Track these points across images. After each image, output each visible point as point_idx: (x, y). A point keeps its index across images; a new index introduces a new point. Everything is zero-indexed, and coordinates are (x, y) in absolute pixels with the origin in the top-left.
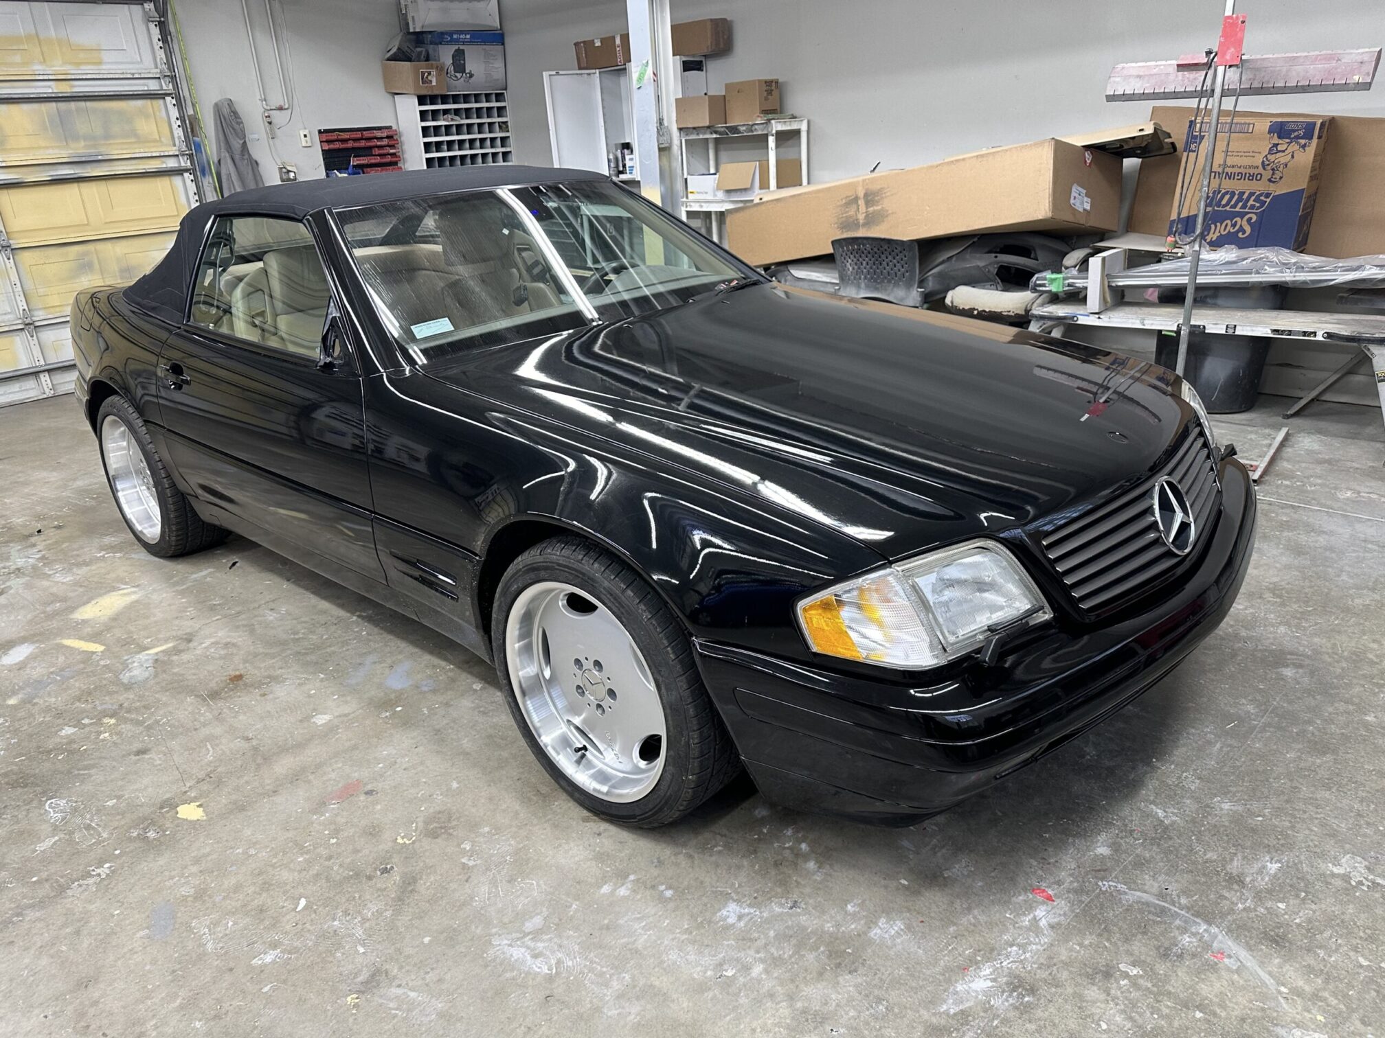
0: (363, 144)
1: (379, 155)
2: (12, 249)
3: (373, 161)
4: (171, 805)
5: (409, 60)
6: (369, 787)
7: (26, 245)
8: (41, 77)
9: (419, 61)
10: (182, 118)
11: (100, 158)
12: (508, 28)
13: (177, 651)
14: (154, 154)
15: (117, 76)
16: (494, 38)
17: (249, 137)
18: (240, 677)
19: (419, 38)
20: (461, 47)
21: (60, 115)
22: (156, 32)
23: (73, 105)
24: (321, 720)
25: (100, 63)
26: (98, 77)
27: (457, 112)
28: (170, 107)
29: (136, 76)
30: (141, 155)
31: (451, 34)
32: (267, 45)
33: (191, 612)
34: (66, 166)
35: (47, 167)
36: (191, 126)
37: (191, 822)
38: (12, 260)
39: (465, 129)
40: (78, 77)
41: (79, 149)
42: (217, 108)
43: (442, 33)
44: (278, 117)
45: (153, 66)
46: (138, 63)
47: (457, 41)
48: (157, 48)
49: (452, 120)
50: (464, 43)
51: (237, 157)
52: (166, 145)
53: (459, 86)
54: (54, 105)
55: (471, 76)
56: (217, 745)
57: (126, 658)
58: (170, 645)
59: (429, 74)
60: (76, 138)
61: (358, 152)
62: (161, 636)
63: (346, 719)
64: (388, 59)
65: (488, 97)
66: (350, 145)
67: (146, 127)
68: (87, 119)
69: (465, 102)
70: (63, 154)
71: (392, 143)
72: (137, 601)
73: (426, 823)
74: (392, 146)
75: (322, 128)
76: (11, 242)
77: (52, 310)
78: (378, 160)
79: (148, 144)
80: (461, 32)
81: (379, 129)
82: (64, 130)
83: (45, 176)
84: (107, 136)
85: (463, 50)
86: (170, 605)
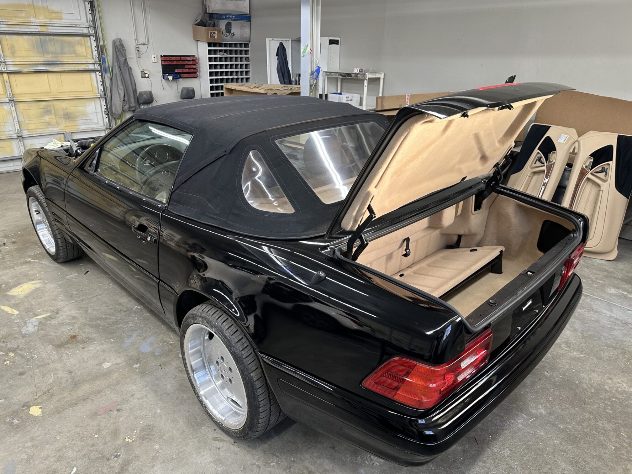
0: (181, 63)
1: (188, 68)
2: (14, 102)
3: (185, 71)
4: (27, 405)
5: (205, 26)
6: (119, 407)
7: (21, 101)
8: (33, 24)
9: (209, 26)
10: (97, 46)
11: (58, 62)
12: (252, 14)
13: (50, 318)
14: (83, 62)
15: (69, 26)
16: (246, 18)
17: (128, 56)
18: (74, 337)
19: (211, 15)
20: (230, 21)
21: (41, 42)
22: (88, 6)
23: (47, 38)
24: (106, 365)
25: (61, 19)
26: (60, 25)
27: (226, 51)
28: (92, 41)
29: (78, 26)
30: (77, 62)
31: (226, 15)
32: (139, 15)
33: (61, 297)
34: (42, 66)
35: (33, 65)
36: (101, 50)
37: (34, 416)
38: (14, 107)
39: (229, 59)
40: (51, 25)
41: (49, 58)
42: (114, 42)
43: (222, 15)
44: (143, 48)
45: (86, 22)
46: (79, 20)
47: (228, 19)
48: (88, 14)
49: (223, 55)
50: (231, 20)
51: (122, 66)
52: (90, 58)
53: (228, 39)
54: (38, 37)
55: (234, 35)
56: (56, 374)
57: (27, 319)
58: (48, 315)
59: (214, 33)
60: (48, 53)
61: (178, 66)
62: (45, 309)
63: (117, 366)
64: (196, 25)
65: (241, 45)
66: (175, 63)
67: (80, 50)
68: (54, 45)
69: (230, 47)
70: (41, 60)
71: (195, 63)
72: (39, 288)
73: (141, 431)
74: (195, 65)
75: (163, 54)
76: (14, 98)
77: (31, 131)
78: (187, 71)
79: (80, 58)
80: (230, 15)
81: (189, 56)
82: (42, 49)
83: (32, 69)
84: (62, 53)
85: (231, 23)
86: (53, 292)
